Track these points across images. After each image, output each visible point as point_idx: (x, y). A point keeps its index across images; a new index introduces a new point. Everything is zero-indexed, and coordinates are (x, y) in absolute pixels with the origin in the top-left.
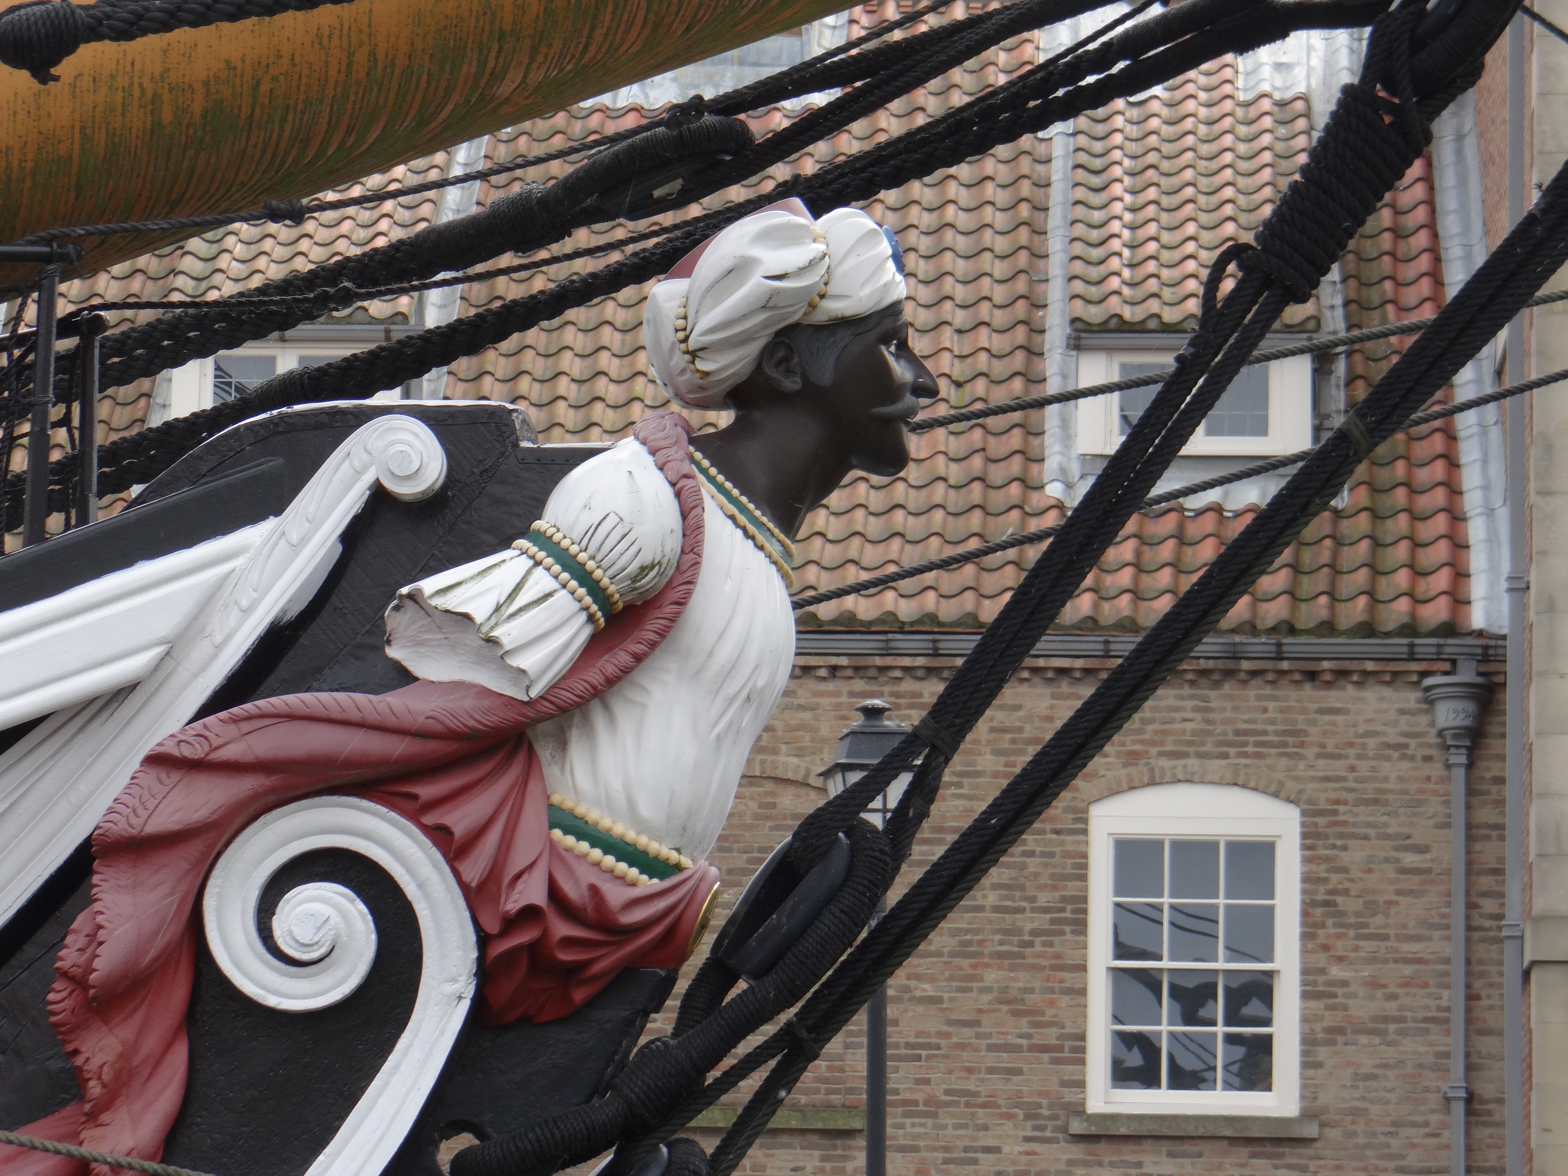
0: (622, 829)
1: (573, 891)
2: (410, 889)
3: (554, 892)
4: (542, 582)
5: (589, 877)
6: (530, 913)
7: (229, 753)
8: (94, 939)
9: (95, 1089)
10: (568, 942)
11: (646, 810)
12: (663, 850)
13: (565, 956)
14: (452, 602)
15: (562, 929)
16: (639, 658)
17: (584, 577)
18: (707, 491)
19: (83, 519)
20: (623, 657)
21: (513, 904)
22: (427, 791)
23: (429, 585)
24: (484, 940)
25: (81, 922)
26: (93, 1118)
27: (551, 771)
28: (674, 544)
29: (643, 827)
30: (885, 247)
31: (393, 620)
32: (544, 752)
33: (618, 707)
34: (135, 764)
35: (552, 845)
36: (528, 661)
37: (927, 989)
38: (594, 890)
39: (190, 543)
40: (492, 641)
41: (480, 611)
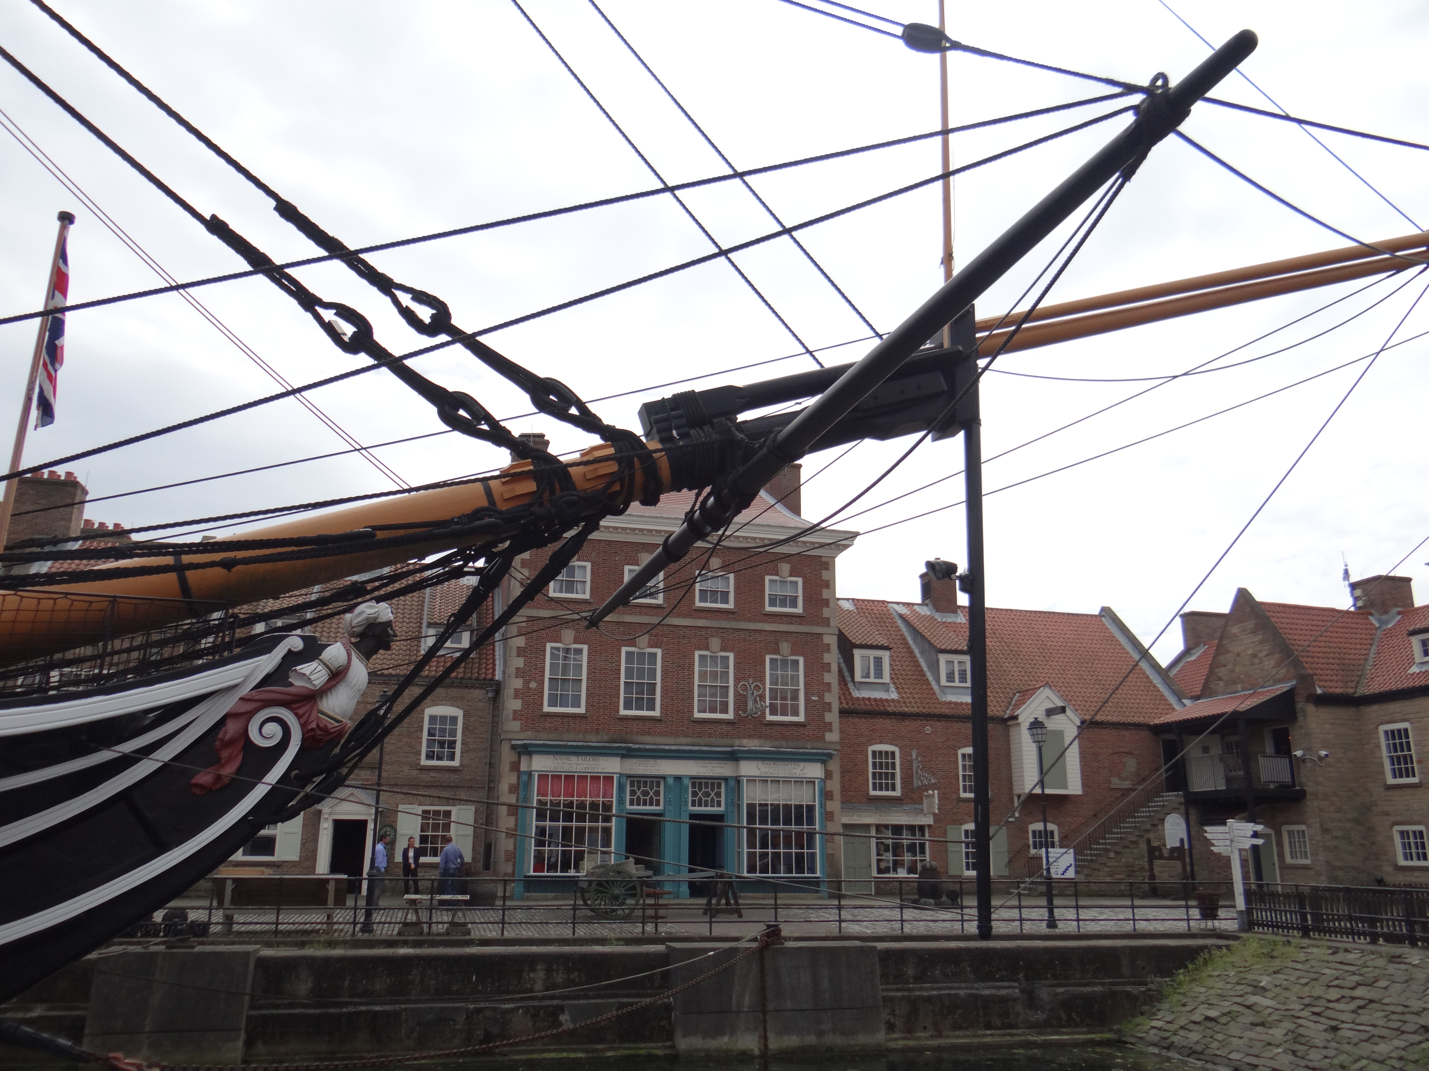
0: (332, 714)
1: (321, 725)
2: (290, 724)
3: (318, 726)
4: (320, 668)
5: (325, 723)
6: (313, 729)
7: (256, 698)
8: (226, 733)
9: (223, 761)
10: (320, 735)
11: (337, 710)
12: (340, 718)
13: (319, 737)
14: (302, 671)
15: (319, 732)
16: (338, 683)
17: (328, 667)
18: (353, 653)
19: (231, 652)
20: (334, 682)
21: (310, 727)
22: (294, 706)
23: (298, 668)
24: (303, 734)
25: (223, 729)
26: (223, 766)
27: (319, 703)
28: (346, 662)
29: (336, 714)
30: (390, 610)
31: (291, 674)
32: (318, 700)
33: (333, 692)
34: (237, 699)
35: (318, 717)
36: (316, 683)
37: (392, 742)
38: (326, 725)
39: (251, 658)
40: (310, 679)
41: (307, 673)
